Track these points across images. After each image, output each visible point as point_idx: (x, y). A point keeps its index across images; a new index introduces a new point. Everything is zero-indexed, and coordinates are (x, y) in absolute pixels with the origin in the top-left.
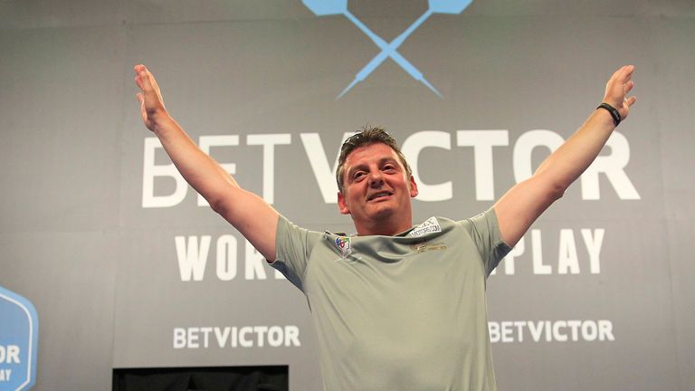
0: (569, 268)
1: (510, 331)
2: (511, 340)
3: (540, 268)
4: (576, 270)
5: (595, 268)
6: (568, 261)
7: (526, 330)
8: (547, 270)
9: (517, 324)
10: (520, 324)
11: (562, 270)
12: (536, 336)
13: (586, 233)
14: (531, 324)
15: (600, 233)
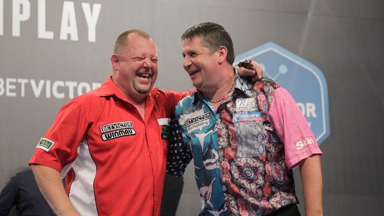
0: (69, 35)
1: (14, 87)
2: (14, 94)
3: (44, 34)
4: (75, 37)
5: (92, 37)
6: (69, 30)
7: (28, 87)
8: (50, 35)
9: (20, 80)
10: (23, 82)
11: (63, 36)
12: (37, 92)
13: (86, 6)
14: (33, 82)
15: (97, 7)
